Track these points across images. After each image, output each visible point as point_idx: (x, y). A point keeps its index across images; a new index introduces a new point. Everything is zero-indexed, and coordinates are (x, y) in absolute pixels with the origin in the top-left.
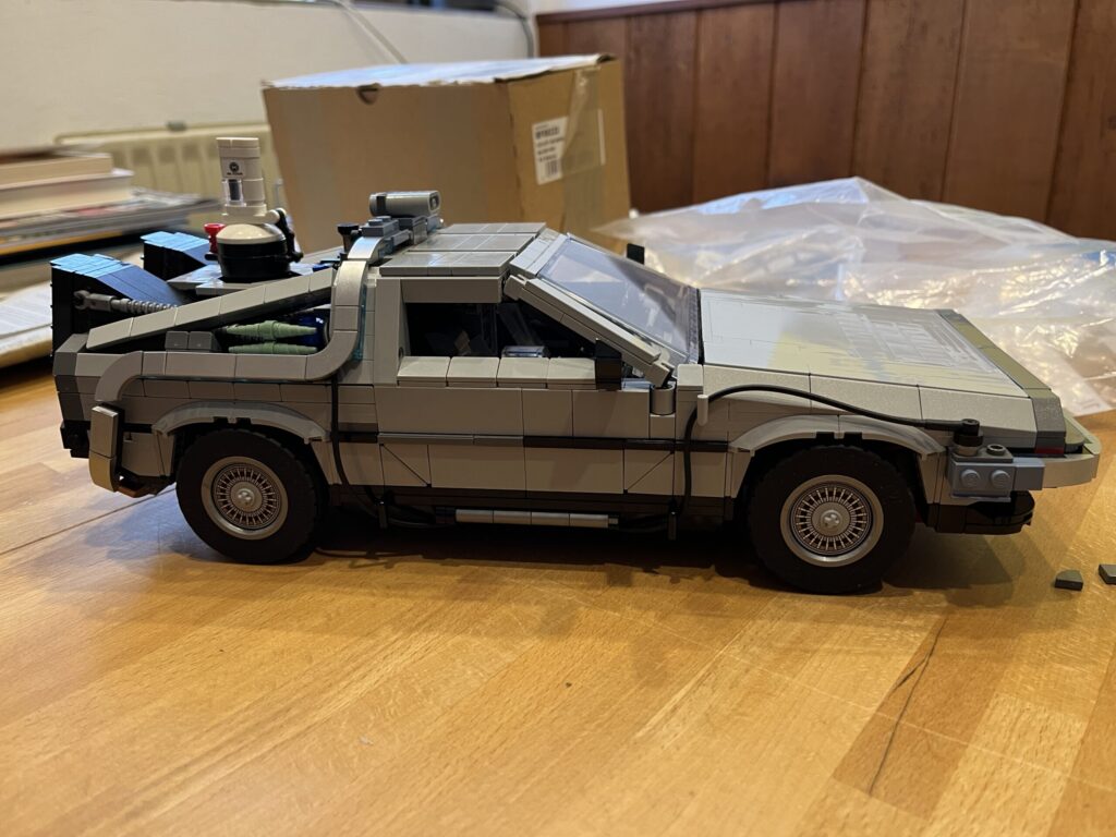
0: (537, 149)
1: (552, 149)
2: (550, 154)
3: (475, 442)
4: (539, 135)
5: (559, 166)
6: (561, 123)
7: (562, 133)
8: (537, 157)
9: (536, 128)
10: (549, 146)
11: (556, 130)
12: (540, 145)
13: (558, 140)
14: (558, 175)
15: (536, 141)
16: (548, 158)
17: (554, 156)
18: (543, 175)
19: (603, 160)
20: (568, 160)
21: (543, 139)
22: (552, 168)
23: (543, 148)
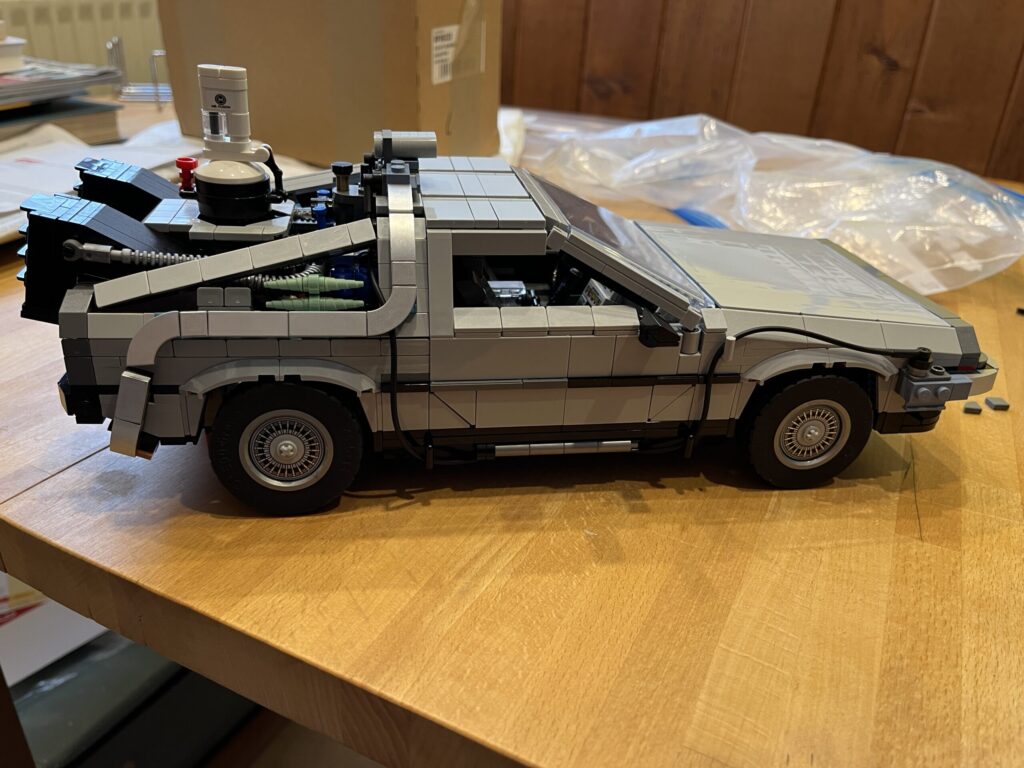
0: (434, 52)
1: (445, 53)
2: (444, 57)
3: (524, 386)
4: (437, 39)
5: (449, 69)
6: (453, 30)
7: (454, 40)
8: (435, 59)
9: (435, 32)
10: (444, 50)
11: (448, 36)
12: (437, 48)
13: (452, 45)
14: (448, 78)
15: (435, 45)
16: (442, 61)
17: (446, 60)
18: (438, 77)
19: (482, 68)
20: (457, 66)
21: (439, 43)
22: (444, 71)
23: (440, 51)
